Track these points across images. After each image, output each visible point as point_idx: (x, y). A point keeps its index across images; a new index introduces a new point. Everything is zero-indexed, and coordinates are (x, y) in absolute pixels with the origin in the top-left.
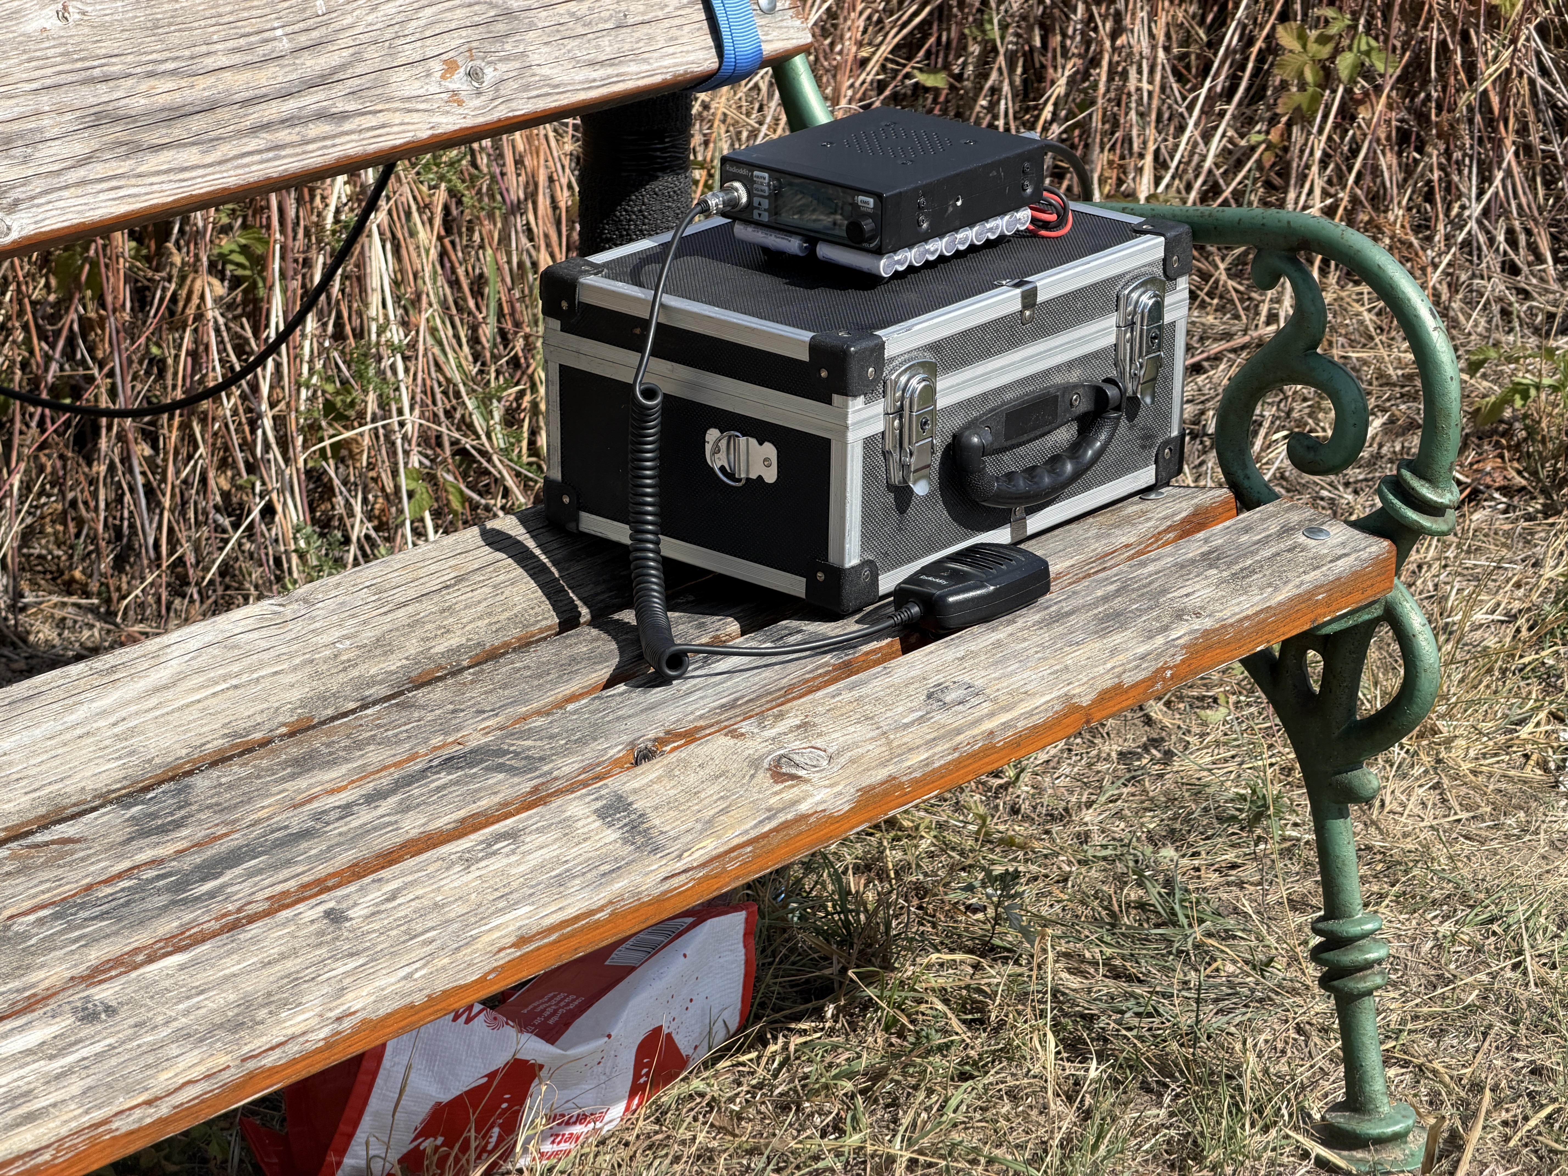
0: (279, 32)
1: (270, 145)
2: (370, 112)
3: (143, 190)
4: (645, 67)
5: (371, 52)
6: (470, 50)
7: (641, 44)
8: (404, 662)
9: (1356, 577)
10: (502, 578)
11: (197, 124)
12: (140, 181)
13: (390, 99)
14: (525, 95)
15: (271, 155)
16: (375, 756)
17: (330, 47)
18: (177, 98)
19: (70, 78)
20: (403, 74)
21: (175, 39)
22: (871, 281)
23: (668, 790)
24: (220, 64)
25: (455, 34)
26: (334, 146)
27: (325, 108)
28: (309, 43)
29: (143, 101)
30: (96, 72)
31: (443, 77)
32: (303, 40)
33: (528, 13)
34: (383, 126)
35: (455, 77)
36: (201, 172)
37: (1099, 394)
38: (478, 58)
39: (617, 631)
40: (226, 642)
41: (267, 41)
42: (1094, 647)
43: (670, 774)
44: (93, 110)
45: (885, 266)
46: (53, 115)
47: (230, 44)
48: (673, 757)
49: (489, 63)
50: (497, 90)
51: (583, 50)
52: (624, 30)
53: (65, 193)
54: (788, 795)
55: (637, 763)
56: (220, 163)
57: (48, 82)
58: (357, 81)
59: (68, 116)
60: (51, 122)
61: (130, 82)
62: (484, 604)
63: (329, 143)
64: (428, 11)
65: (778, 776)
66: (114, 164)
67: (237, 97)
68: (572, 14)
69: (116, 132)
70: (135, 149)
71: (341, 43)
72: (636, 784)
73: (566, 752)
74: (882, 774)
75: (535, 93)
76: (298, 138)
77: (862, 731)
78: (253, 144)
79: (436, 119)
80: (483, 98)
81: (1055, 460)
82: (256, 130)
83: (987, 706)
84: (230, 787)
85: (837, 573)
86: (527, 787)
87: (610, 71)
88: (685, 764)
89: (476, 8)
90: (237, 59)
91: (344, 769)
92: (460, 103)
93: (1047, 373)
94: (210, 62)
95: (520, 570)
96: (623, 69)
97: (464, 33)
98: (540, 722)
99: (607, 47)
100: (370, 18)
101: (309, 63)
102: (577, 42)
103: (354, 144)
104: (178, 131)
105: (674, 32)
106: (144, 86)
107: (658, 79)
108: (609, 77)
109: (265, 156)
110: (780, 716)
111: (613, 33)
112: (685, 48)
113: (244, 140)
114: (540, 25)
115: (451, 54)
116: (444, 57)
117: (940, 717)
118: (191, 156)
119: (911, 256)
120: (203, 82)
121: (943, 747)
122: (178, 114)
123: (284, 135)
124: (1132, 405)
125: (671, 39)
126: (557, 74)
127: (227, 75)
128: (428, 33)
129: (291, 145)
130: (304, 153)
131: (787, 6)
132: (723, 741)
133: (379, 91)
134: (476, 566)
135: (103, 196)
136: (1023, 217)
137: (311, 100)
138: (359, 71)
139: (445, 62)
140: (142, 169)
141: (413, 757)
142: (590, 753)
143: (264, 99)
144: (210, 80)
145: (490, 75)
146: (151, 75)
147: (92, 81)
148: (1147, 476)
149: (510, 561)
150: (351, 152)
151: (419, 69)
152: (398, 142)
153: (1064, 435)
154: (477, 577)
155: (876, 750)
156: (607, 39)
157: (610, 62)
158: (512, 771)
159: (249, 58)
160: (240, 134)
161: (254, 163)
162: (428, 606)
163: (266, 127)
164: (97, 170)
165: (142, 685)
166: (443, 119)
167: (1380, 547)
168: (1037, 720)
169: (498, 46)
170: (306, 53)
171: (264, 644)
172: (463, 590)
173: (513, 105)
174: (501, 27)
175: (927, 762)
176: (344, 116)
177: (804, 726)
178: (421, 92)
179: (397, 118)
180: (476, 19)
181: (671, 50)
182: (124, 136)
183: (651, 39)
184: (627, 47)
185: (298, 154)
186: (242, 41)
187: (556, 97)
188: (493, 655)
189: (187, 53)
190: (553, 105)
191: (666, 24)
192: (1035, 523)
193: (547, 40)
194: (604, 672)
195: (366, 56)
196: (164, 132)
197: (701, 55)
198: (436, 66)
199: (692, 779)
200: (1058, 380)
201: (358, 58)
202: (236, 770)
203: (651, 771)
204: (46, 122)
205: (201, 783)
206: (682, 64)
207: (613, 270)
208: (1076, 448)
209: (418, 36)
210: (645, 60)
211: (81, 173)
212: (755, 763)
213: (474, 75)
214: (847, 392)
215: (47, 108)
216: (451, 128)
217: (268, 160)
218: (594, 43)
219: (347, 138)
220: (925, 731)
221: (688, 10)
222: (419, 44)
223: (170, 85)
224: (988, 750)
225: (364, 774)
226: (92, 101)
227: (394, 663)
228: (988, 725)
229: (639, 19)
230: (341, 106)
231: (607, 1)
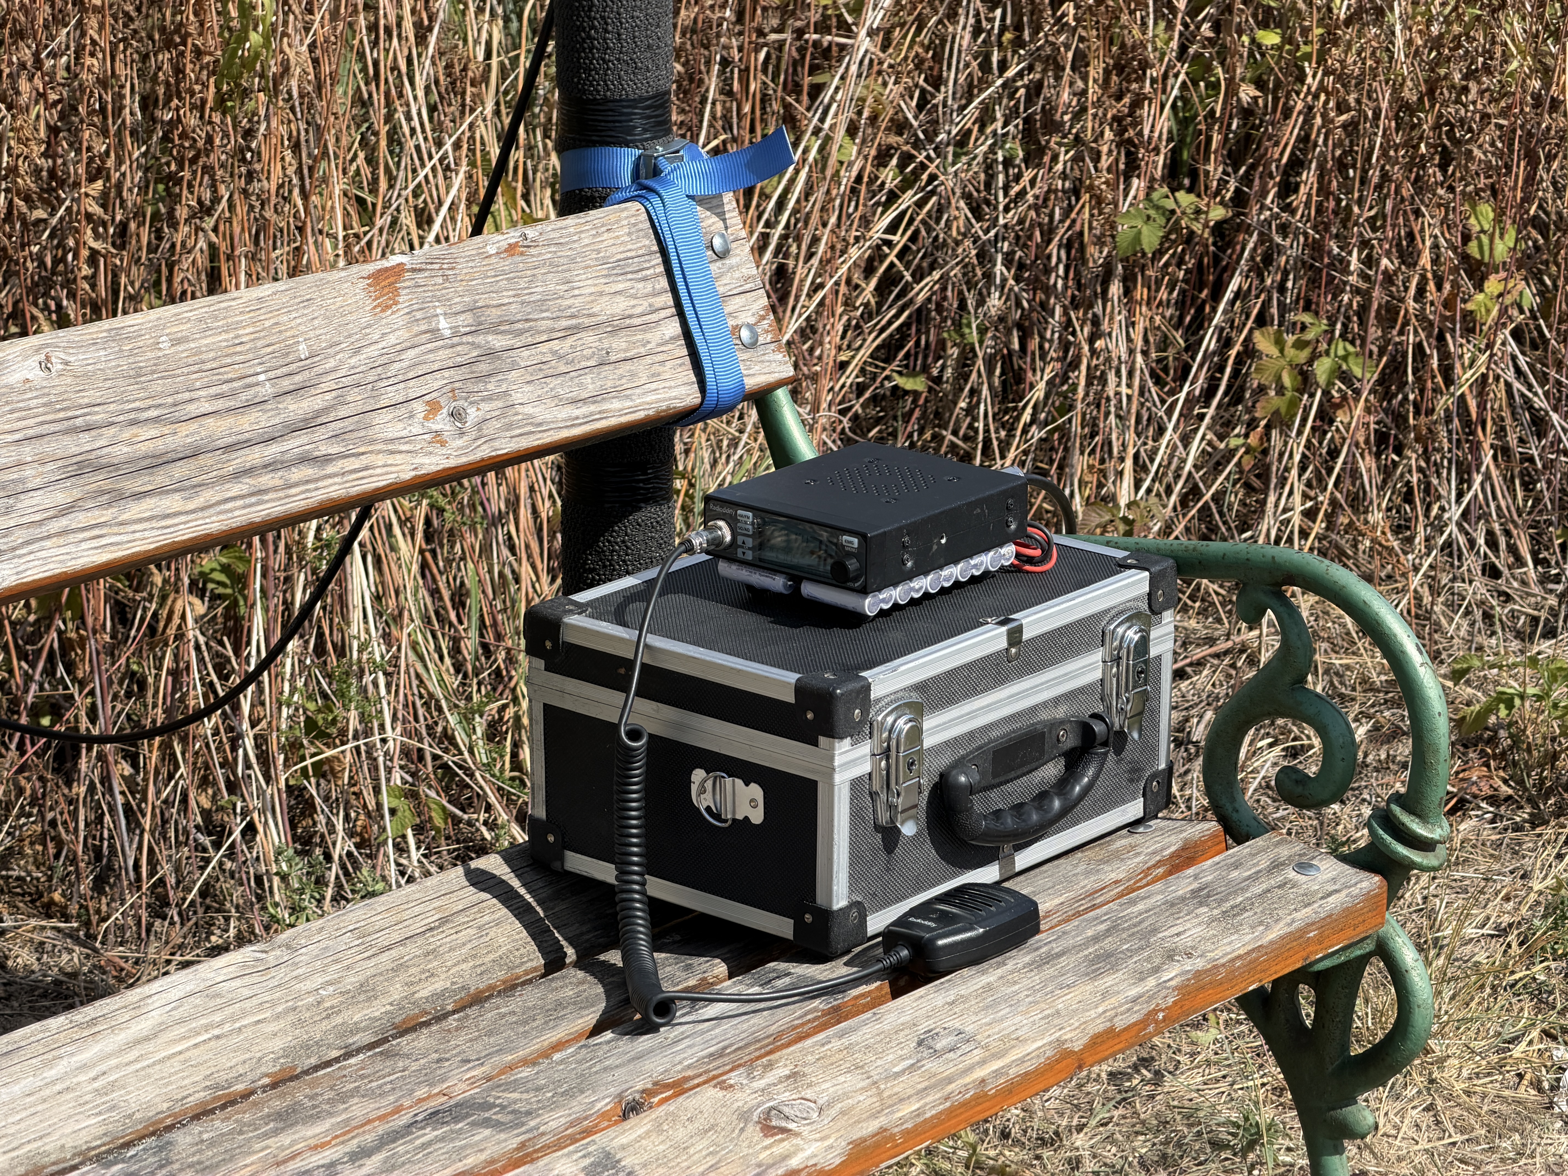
0: (262, 377)
1: (253, 489)
2: (353, 455)
3: (125, 538)
4: (629, 403)
5: (353, 395)
6: (453, 391)
7: (624, 381)
8: (388, 1007)
9: (1348, 914)
10: (487, 918)
11: (179, 471)
12: (122, 529)
13: (372, 442)
14: (508, 434)
15: (253, 499)
16: (359, 1109)
17: (313, 391)
18: (160, 445)
19: (53, 428)
20: (386, 416)
21: (158, 386)
22: (856, 619)
23: (657, 1146)
24: (203, 410)
25: (438, 375)
26: (317, 489)
27: (308, 451)
28: (292, 387)
29: (125, 449)
30: (79, 422)
31: (426, 418)
32: (286, 384)
33: (510, 353)
34: (366, 468)
35: (439, 417)
36: (183, 518)
37: (1085, 730)
38: (461, 398)
39: (603, 972)
40: (208, 992)
41: (250, 386)
42: (1086, 990)
43: (658, 1128)
44: (75, 460)
45: (870, 605)
46: (36, 465)
47: (213, 391)
48: (661, 1111)
49: (471, 403)
50: (480, 430)
51: (564, 388)
52: (607, 367)
53: (48, 543)
54: (778, 1150)
55: (625, 1117)
56: (202, 509)
57: (31, 432)
58: (340, 424)
59: (50, 466)
60: (33, 472)
61: (113, 430)
62: (469, 946)
63: (311, 486)
64: (411, 353)
65: (768, 1129)
66: (97, 512)
67: (221, 443)
68: (554, 353)
69: (98, 481)
70: (118, 497)
71: (324, 387)
72: (624, 1140)
73: (552, 1105)
74: (873, 1126)
75: (518, 431)
76: (281, 482)
77: (851, 1081)
78: (236, 489)
79: (419, 460)
80: (465, 438)
81: (1043, 797)
82: (238, 475)
83: (977, 1055)
84: (212, 1143)
85: (825, 915)
86: (514, 1143)
87: (593, 408)
88: (673, 1117)
89: (459, 348)
90: (220, 404)
91: (327, 1124)
92: (443, 444)
93: (1033, 710)
94: (193, 409)
95: (505, 910)
96: (605, 406)
97: (446, 373)
98: (526, 1072)
99: (590, 384)
100: (353, 361)
101: (291, 408)
102: (559, 380)
103: (337, 487)
104: (160, 478)
105: (657, 368)
106: (126, 434)
107: (640, 415)
108: (592, 414)
109: (248, 501)
110: (770, 1066)
111: (595, 370)
112: (667, 384)
113: (227, 486)
114: (523, 364)
115: (434, 395)
116: (427, 398)
117: (930, 1065)
118: (174, 503)
119: (896, 594)
120: (185, 429)
121: (934, 1096)
122: (160, 461)
123: (266, 480)
124: (1118, 740)
125: (653, 375)
126: (540, 412)
127: (210, 421)
128: (411, 375)
129: (274, 489)
130: (287, 497)
131: (768, 340)
132: (711, 1093)
133: (362, 433)
134: (460, 907)
135: (85, 546)
136: (1007, 553)
137: (295, 444)
138: (342, 414)
139: (428, 403)
140: (125, 517)
141: (397, 1110)
142: (577, 1106)
143: (248, 444)
144: (193, 426)
145: (473, 415)
146: (134, 423)
147: (76, 430)
148: (1135, 809)
149: (495, 901)
150: (334, 495)
151: (402, 411)
152: (381, 484)
153: (1051, 771)
154: (462, 919)
155: (866, 1100)
156: (588, 377)
157: (593, 399)
158: (498, 1126)
159: (232, 404)
160: (223, 479)
161: (236, 509)
162: (412, 950)
163: (249, 471)
164: (80, 519)
165: (122, 1037)
166: (426, 460)
167: (1371, 882)
168: (1029, 1066)
169: (481, 386)
170: (289, 398)
171: (246, 992)
172: (448, 932)
173: (496, 444)
174: (483, 367)
175: (918, 1113)
176: (327, 459)
177: (794, 1075)
178: (404, 433)
179: (380, 460)
180: (459, 359)
181: (653, 386)
182: (106, 485)
183: (633, 375)
184: (609, 384)
185: (280, 499)
186: (225, 387)
187: (539, 436)
188: (478, 999)
189: (170, 400)
190: (536, 443)
191: (649, 360)
192: (1023, 859)
193: (529, 378)
194: (591, 1017)
195: (349, 398)
196: (147, 479)
197: (683, 390)
198: (419, 407)
199: (681, 1134)
200: (1045, 716)
201: (340, 401)
202: (218, 1125)
203: (639, 1125)
204: (28, 472)
205: (183, 1139)
206: (665, 400)
207: (597, 609)
208: (1063, 784)
209: (401, 378)
210: (627, 397)
211: (64, 522)
212: (744, 1116)
213: (456, 415)
214: (833, 734)
215: (29, 459)
216: (434, 468)
217: (251, 505)
218: (576, 381)
219: (330, 481)
220: (916, 1081)
221: (670, 347)
222: (402, 385)
223: (153, 433)
224: (980, 1098)
225: (349, 1130)
226: (75, 450)
227: (378, 1009)
228: (980, 1073)
229: (622, 356)
230: (324, 449)
231: (589, 339)
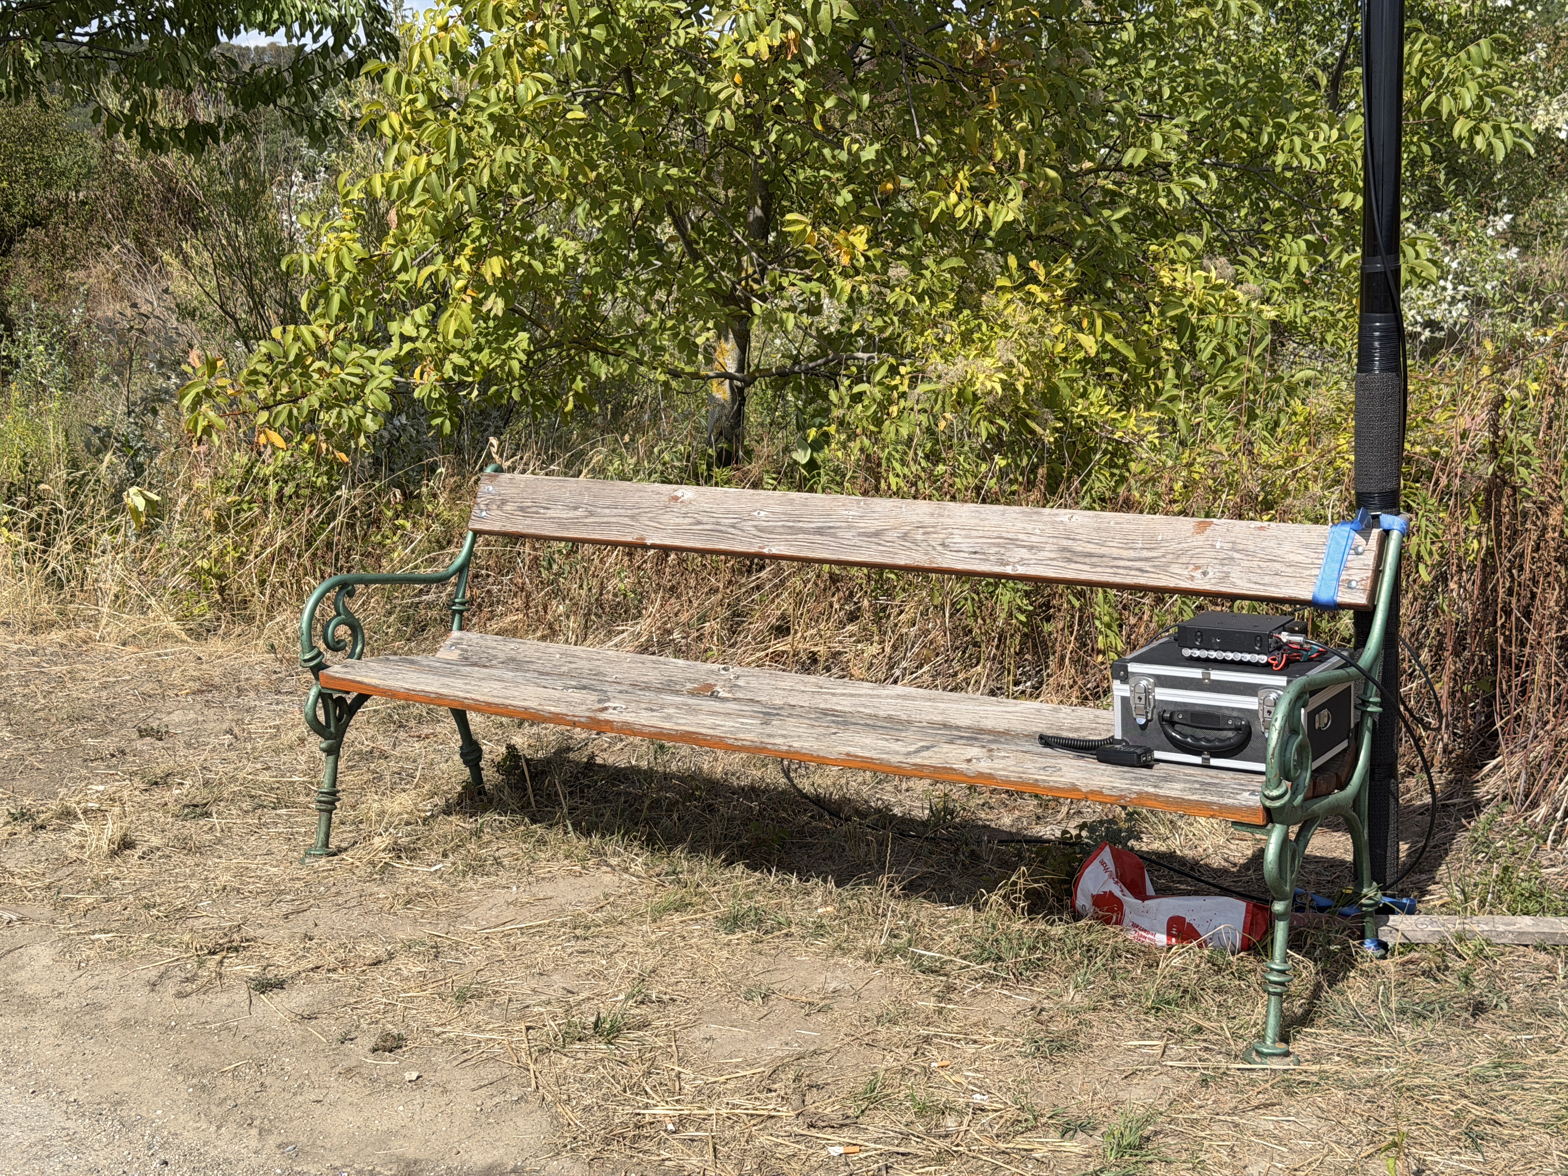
0: (1140, 542)
2: (1157, 573)
3: (1064, 572)
6: (1208, 566)
7: (1283, 583)
11: (1094, 560)
12: (1066, 570)
13: (1167, 572)
14: (1220, 585)
15: (1113, 575)
17: (1156, 551)
18: (1093, 551)
19: (1062, 536)
20: (1177, 566)
21: (1103, 534)
24: (1113, 545)
25: (1206, 559)
27: (1142, 568)
28: (1148, 548)
29: (1081, 549)
30: (1071, 537)
31: (1193, 571)
33: (1240, 561)
34: (1159, 579)
35: (1197, 572)
36: (1086, 573)
38: (1209, 569)
41: (1134, 543)
44: (1063, 547)
45: (1185, 652)
47: (1120, 541)
49: (1213, 571)
50: (1210, 580)
51: (1256, 578)
52: (1278, 577)
53: (1040, 566)
56: (1094, 573)
57: (1055, 536)
58: (1159, 563)
63: (1135, 578)
64: (1199, 549)
71: (1160, 551)
75: (1226, 586)
79: (1179, 582)
80: (1203, 581)
81: (1216, 740)
82: (1113, 567)
89: (1219, 553)
90: (1120, 545)
92: (1192, 580)
96: (1268, 588)
97: (1209, 560)
103: (1144, 581)
105: (1300, 583)
106: (1084, 544)
111: (1272, 576)
112: (1301, 589)
113: (1107, 569)
114: (1242, 565)
115: (1199, 565)
119: (1198, 653)
120: (1104, 549)
122: (1090, 555)
125: (1297, 585)
127: (1114, 549)
128: (1195, 556)
129: (1122, 575)
130: (1124, 578)
131: (1362, 588)
133: (1164, 568)
135: (1051, 570)
136: (1262, 658)
138: (1161, 560)
139: (1195, 566)
140: (1068, 567)
143: (1122, 559)
144: (1108, 549)
145: (1210, 575)
146: (1088, 542)
147: (1069, 539)
150: (1141, 583)
151: (1185, 566)
152: (1160, 585)
153: (1227, 734)
157: (1264, 584)
159: (1124, 546)
160: (1107, 566)
166: (1184, 584)
169: (1221, 567)
173: (1214, 587)
176: (1147, 572)
178: (1179, 573)
181: (1295, 588)
182: (1068, 556)
183: (1288, 582)
184: (1275, 582)
187: (1233, 589)
189: (1104, 539)
190: (1230, 591)
191: (1298, 579)
193: (1242, 570)
195: (1167, 557)
196: (1082, 559)
197: (1306, 593)
198: (1191, 567)
201: (1163, 557)
204: (1048, 546)
206: (1297, 594)
209: (1191, 556)
210: (1280, 588)
211: (1049, 562)
213: (1204, 573)
215: (1050, 542)
217: (1110, 577)
218: (1261, 577)
219: (1143, 578)
221: (1312, 577)
229: (1287, 574)
230: (1148, 568)
231: (1277, 566)
